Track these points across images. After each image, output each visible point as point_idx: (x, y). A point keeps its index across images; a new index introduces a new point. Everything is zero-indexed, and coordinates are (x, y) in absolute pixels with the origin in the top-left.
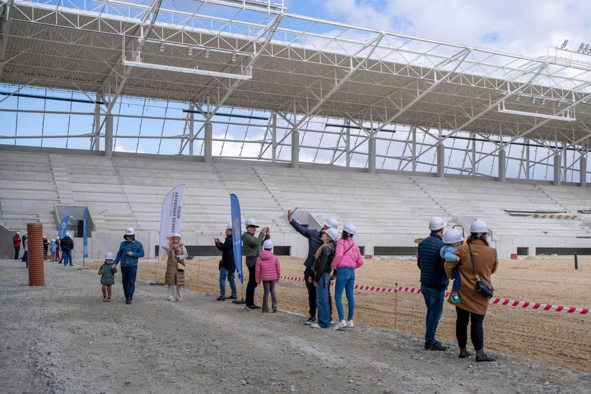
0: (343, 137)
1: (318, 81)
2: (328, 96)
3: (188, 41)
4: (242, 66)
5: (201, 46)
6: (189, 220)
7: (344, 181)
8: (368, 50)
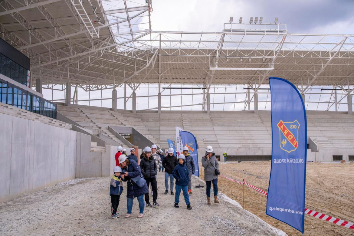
0: (333, 96)
1: (313, 66)
2: (318, 74)
3: (240, 54)
4: (269, 64)
5: (246, 56)
6: (244, 142)
7: (332, 119)
8: (339, 46)
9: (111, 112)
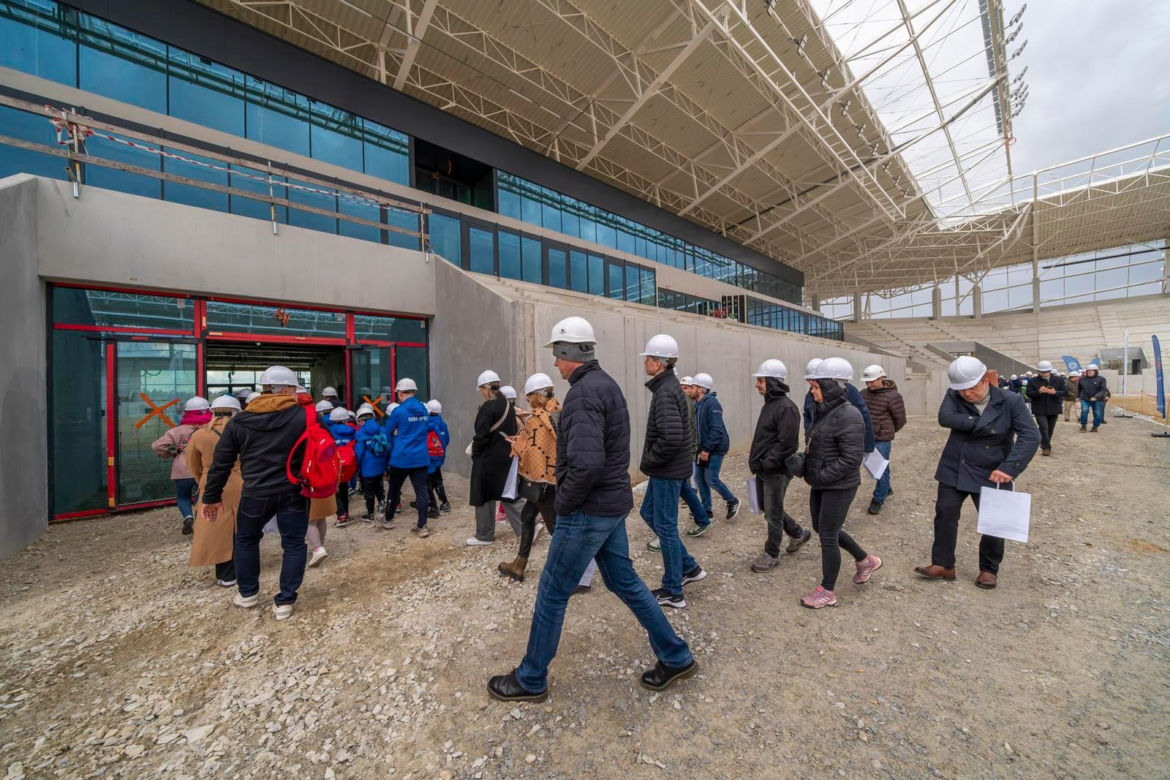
9: (931, 322)
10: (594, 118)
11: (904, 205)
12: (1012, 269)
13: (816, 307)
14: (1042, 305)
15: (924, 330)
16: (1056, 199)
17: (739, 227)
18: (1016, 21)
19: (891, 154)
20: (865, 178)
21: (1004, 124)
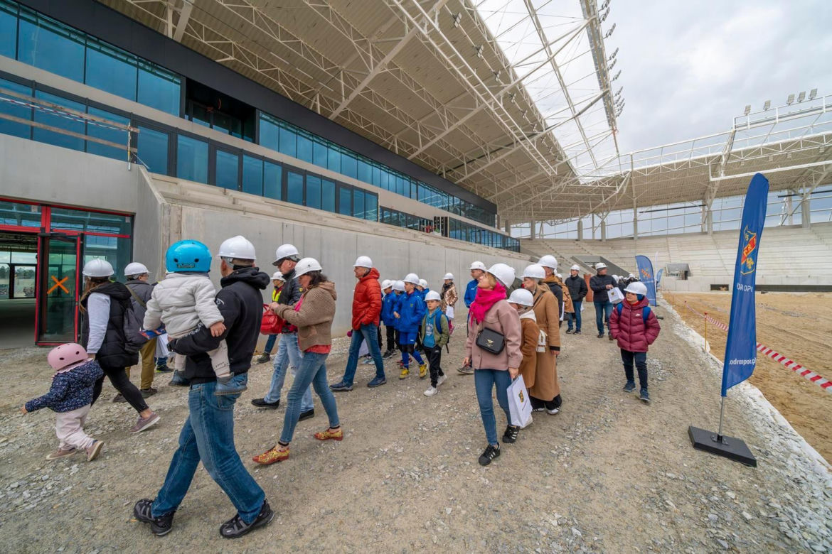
3: (767, 152)
5: (781, 152)
9: (577, 242)
10: (343, 83)
11: (556, 166)
12: (623, 212)
13: (508, 230)
14: (639, 236)
15: (572, 247)
16: (643, 171)
17: (455, 171)
18: (613, 57)
19: (545, 132)
20: (529, 146)
21: (611, 121)
